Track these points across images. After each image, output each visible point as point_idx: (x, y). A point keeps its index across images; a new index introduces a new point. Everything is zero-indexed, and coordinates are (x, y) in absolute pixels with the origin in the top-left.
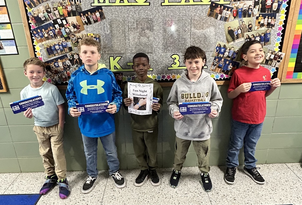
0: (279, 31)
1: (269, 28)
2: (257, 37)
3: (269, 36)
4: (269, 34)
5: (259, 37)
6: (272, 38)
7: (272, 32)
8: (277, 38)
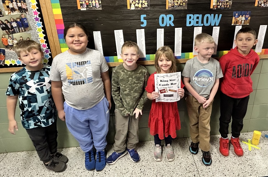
0: (36, 16)
1: (23, 12)
2: (12, 22)
3: (26, 21)
4: (25, 18)
5: (15, 23)
6: (30, 23)
7: (28, 17)
8: (36, 23)
